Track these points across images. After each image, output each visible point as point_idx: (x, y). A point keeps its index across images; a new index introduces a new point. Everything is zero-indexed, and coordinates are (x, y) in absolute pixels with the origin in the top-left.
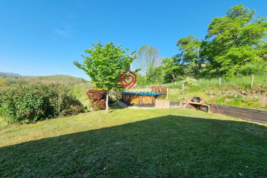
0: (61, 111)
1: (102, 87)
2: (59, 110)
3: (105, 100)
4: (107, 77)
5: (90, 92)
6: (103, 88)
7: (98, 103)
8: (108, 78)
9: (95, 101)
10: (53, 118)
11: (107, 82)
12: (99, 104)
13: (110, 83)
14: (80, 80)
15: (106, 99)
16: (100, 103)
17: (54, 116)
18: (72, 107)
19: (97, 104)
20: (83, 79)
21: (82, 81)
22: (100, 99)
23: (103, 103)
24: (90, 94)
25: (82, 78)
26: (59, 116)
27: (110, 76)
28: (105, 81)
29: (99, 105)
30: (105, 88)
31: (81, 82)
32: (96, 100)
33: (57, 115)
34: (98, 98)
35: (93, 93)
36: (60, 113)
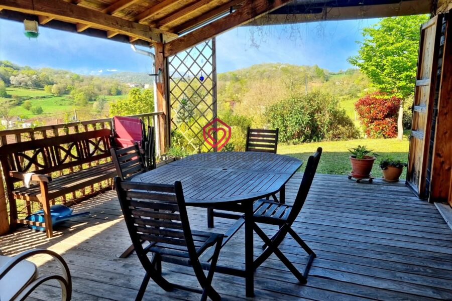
0: (328, 131)
1: (391, 93)
2: (325, 130)
3: (396, 121)
4: (403, 75)
5: (363, 102)
6: (394, 95)
7: (379, 125)
8: (404, 77)
9: (373, 122)
10: (318, 141)
11: (403, 83)
12: (381, 128)
13: (407, 84)
14: (310, 74)
15: (397, 116)
16: (384, 126)
17: (318, 138)
18: (340, 126)
19: (377, 126)
20: (319, 70)
21: (315, 74)
22: (384, 118)
23: (390, 124)
24: (363, 107)
25: (317, 67)
26: (324, 139)
27: (408, 73)
28: (397, 82)
29: (382, 130)
30: (398, 94)
31: (312, 78)
32: (376, 119)
33: (322, 139)
34: (380, 116)
35: (370, 105)
36: (326, 136)
